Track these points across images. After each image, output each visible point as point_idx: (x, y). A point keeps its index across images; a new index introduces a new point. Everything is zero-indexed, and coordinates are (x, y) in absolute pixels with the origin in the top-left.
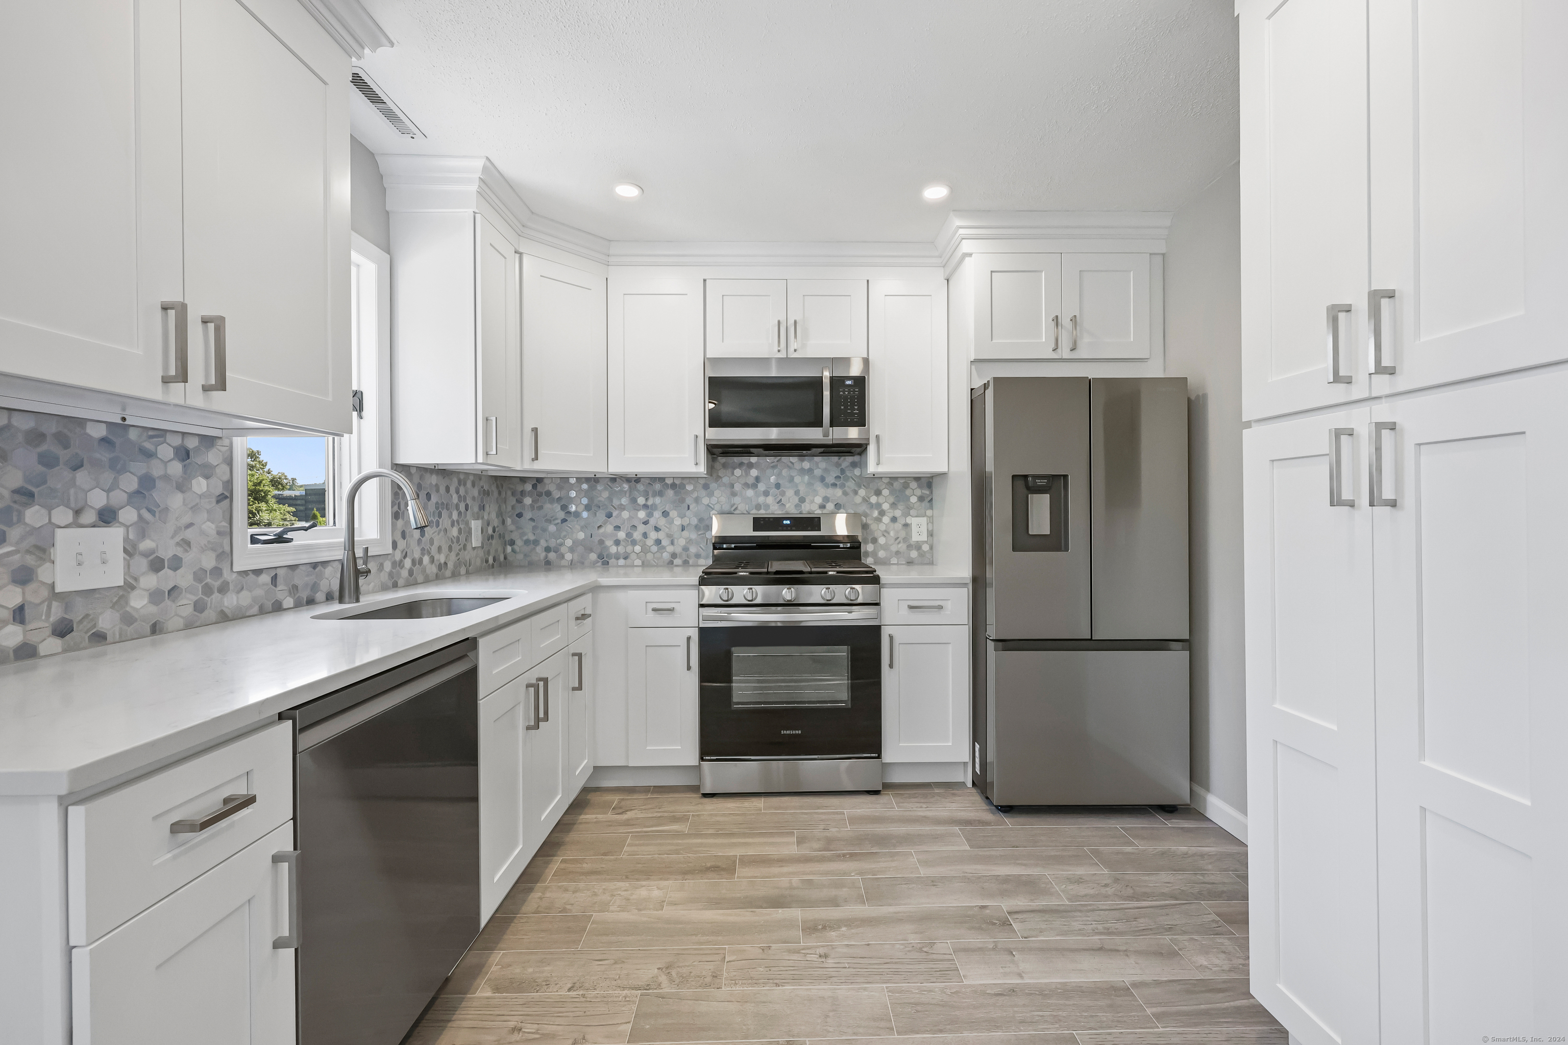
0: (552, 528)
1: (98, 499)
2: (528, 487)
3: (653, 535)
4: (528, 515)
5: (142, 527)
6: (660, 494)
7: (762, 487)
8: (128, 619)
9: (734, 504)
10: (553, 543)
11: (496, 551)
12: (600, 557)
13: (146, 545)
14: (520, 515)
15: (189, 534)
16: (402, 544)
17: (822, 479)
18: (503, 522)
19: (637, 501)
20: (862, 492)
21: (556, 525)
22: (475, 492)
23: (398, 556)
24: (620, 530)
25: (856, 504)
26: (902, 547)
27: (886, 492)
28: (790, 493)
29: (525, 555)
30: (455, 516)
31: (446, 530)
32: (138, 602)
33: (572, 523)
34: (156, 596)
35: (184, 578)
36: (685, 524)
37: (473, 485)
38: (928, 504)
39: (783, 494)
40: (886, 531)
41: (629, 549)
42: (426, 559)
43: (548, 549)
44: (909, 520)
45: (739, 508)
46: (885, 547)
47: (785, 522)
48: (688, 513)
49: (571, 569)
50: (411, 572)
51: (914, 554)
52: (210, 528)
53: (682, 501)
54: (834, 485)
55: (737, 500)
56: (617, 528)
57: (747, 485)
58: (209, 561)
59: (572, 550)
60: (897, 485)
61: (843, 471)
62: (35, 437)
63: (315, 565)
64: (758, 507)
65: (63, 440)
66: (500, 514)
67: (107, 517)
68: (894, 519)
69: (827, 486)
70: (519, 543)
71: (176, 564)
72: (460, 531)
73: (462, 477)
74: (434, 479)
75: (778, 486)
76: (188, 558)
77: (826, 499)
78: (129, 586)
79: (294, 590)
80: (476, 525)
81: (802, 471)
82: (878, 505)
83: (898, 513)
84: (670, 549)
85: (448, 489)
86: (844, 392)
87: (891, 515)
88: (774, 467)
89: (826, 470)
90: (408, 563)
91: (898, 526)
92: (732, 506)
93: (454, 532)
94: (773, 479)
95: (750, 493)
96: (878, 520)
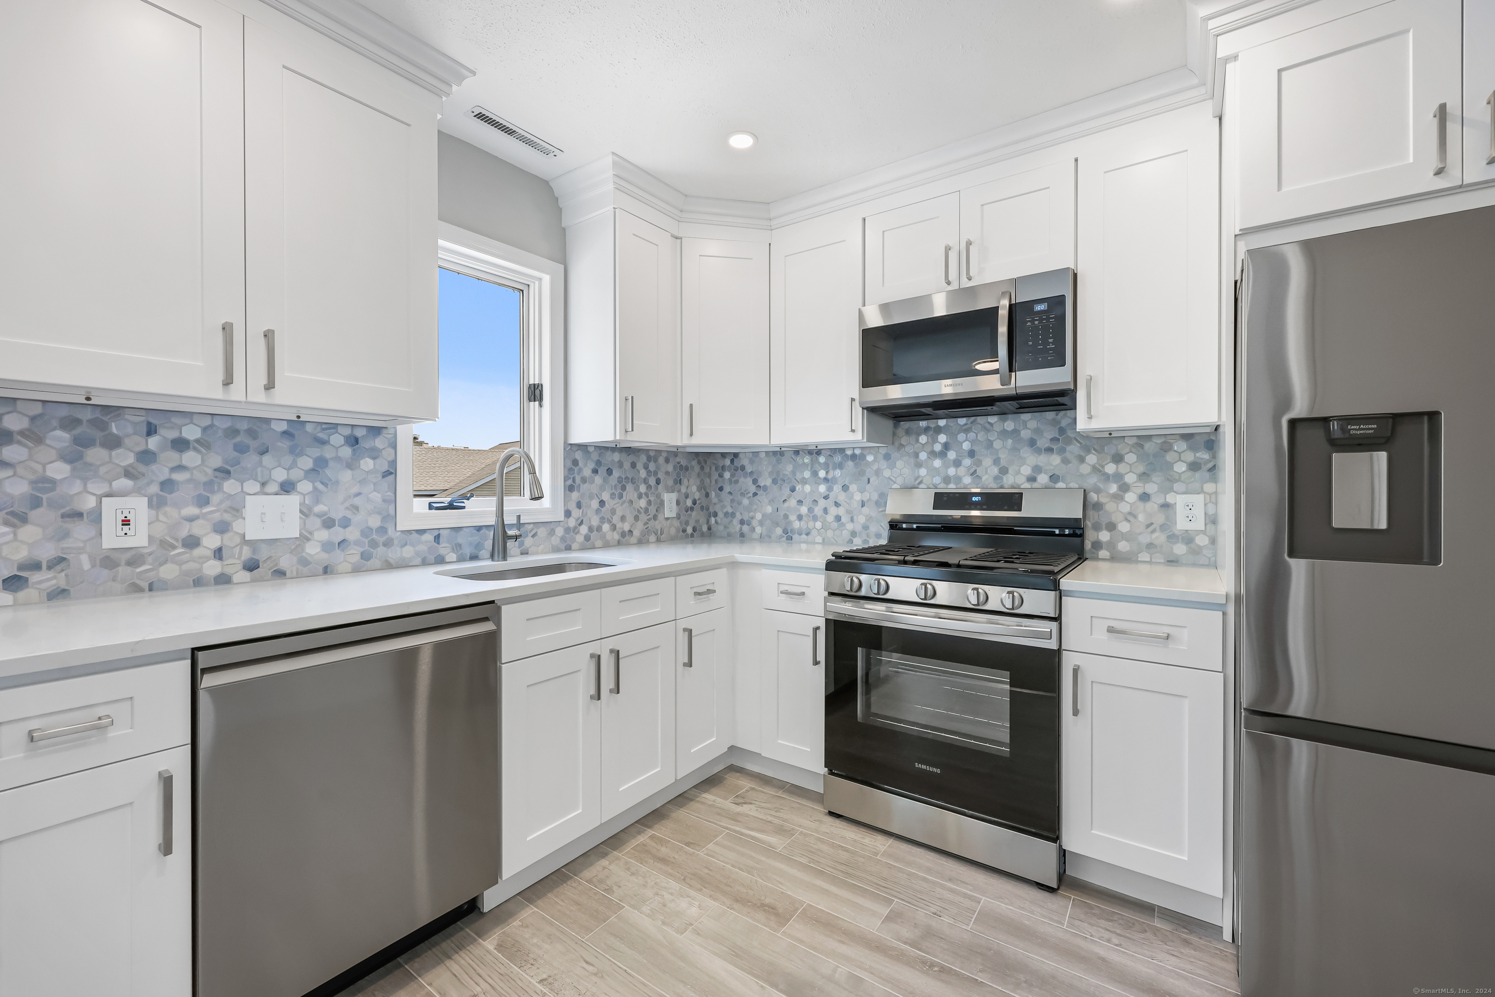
0: (746, 501)
1: (280, 475)
2: (727, 462)
3: (833, 511)
4: (727, 489)
5: (317, 495)
6: (840, 466)
7: (952, 455)
8: (304, 562)
9: (919, 477)
10: (746, 518)
11: (697, 521)
12: (785, 531)
13: (320, 508)
14: (721, 489)
15: (357, 501)
16: (576, 513)
17: (1032, 443)
18: (707, 495)
19: (817, 474)
20: (1092, 459)
21: (749, 498)
22: (670, 468)
23: (572, 523)
24: (802, 505)
25: (1082, 475)
26: (1159, 538)
27: (1131, 458)
28: (987, 462)
29: (726, 527)
30: (643, 488)
31: (631, 502)
32: (312, 549)
33: (762, 497)
34: (327, 547)
35: (352, 534)
36: (865, 499)
37: (667, 461)
38: (1207, 475)
39: (979, 463)
40: (1130, 513)
41: (811, 524)
42: (606, 527)
43: (742, 522)
44: (1170, 498)
45: (924, 481)
46: (1126, 537)
47: (974, 499)
48: (868, 487)
49: (761, 542)
50: (587, 538)
51: (1180, 549)
52: (376, 497)
53: (862, 473)
54: (1049, 450)
55: (923, 472)
56: (800, 502)
57: (933, 454)
58: (375, 522)
59: (761, 523)
60: (1149, 446)
61: (1062, 431)
62: (232, 432)
63: (479, 528)
64: (947, 480)
65: (252, 433)
66: (702, 487)
67: (287, 488)
68: (1145, 497)
69: (1039, 451)
70: (721, 515)
71: (345, 523)
72: (649, 503)
73: (652, 454)
74: (616, 456)
75: (972, 454)
76: (356, 519)
77: (1037, 469)
78: (304, 538)
79: (457, 547)
80: (670, 499)
81: (1004, 434)
82: (1118, 477)
83: (1151, 488)
84: (850, 526)
85: (633, 465)
86: (1033, 321)
87: (1140, 491)
88: (967, 431)
89: (1037, 431)
90: (584, 530)
91: (1152, 506)
92: (916, 479)
93: (643, 503)
94: (966, 446)
95: (937, 463)
96: (1118, 498)
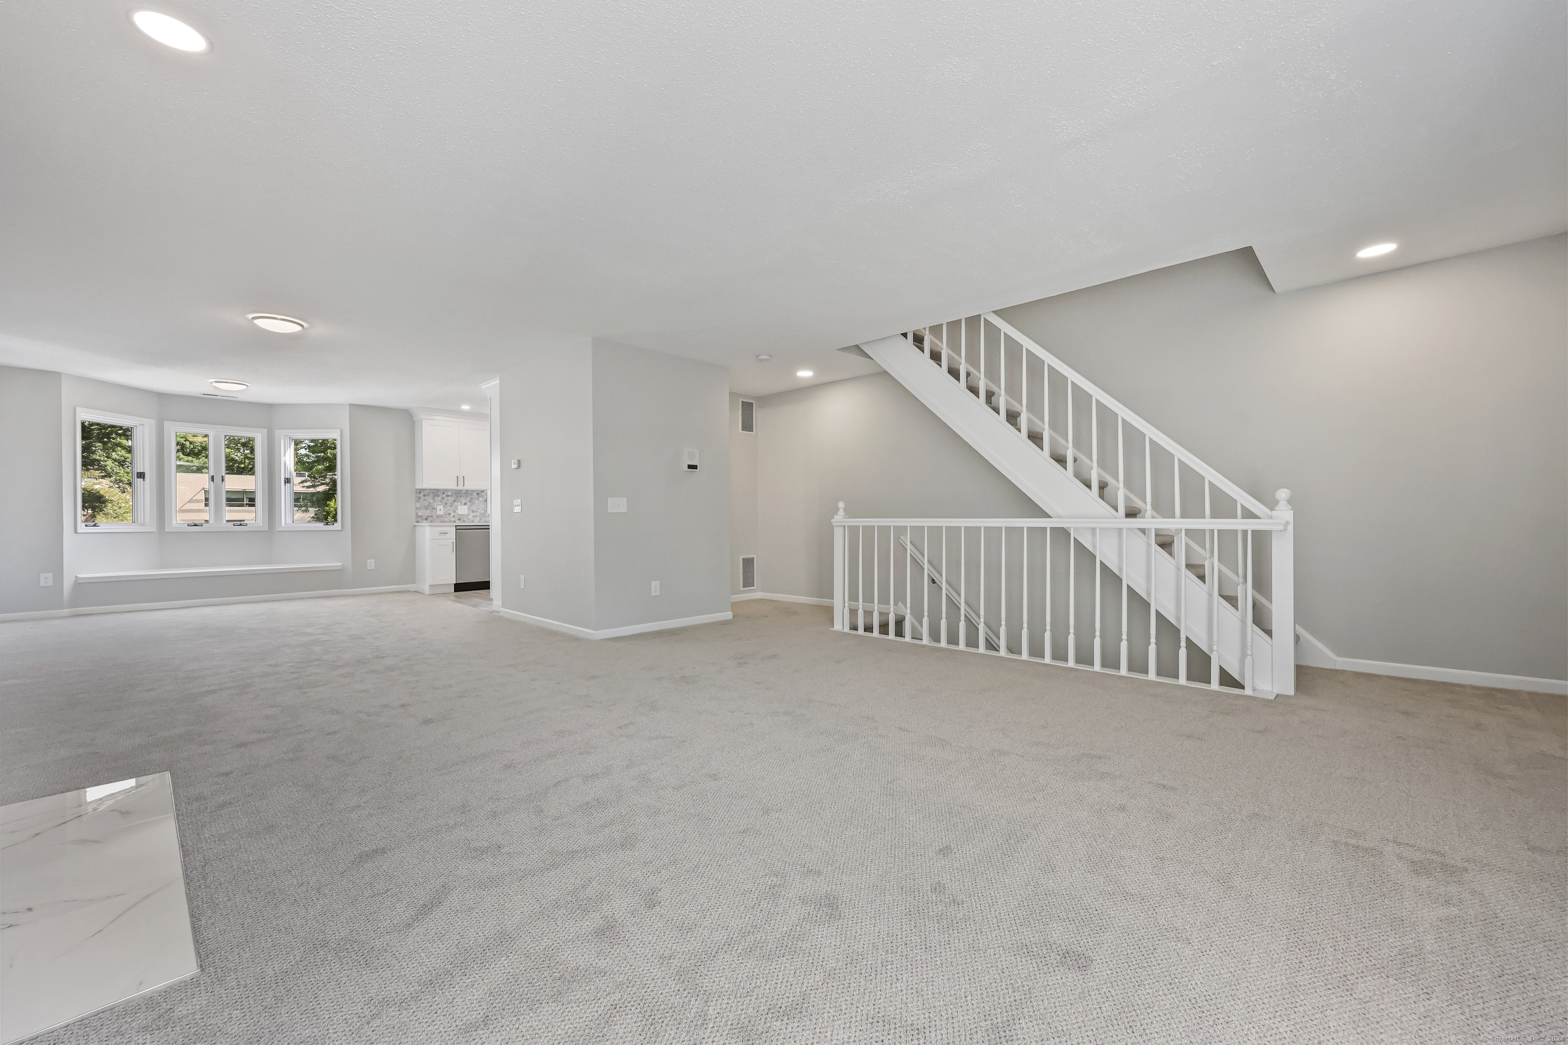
1: (464, 501)
5: (471, 506)
8: (468, 519)
13: (471, 508)
32: (470, 517)
34: (473, 516)
35: (478, 514)
52: (483, 506)
58: (483, 512)
62: (456, 493)
65: (459, 493)
67: (465, 504)
71: (476, 512)
78: (469, 514)
